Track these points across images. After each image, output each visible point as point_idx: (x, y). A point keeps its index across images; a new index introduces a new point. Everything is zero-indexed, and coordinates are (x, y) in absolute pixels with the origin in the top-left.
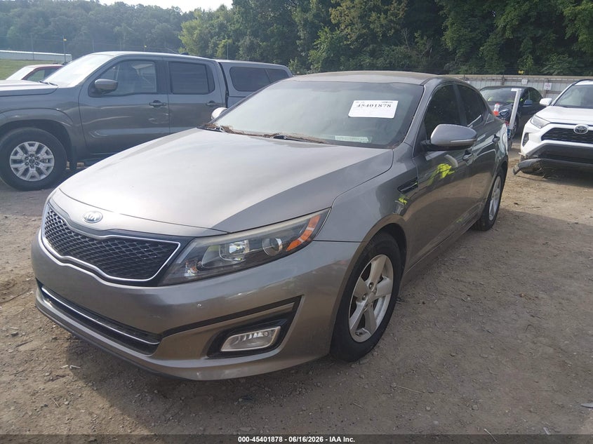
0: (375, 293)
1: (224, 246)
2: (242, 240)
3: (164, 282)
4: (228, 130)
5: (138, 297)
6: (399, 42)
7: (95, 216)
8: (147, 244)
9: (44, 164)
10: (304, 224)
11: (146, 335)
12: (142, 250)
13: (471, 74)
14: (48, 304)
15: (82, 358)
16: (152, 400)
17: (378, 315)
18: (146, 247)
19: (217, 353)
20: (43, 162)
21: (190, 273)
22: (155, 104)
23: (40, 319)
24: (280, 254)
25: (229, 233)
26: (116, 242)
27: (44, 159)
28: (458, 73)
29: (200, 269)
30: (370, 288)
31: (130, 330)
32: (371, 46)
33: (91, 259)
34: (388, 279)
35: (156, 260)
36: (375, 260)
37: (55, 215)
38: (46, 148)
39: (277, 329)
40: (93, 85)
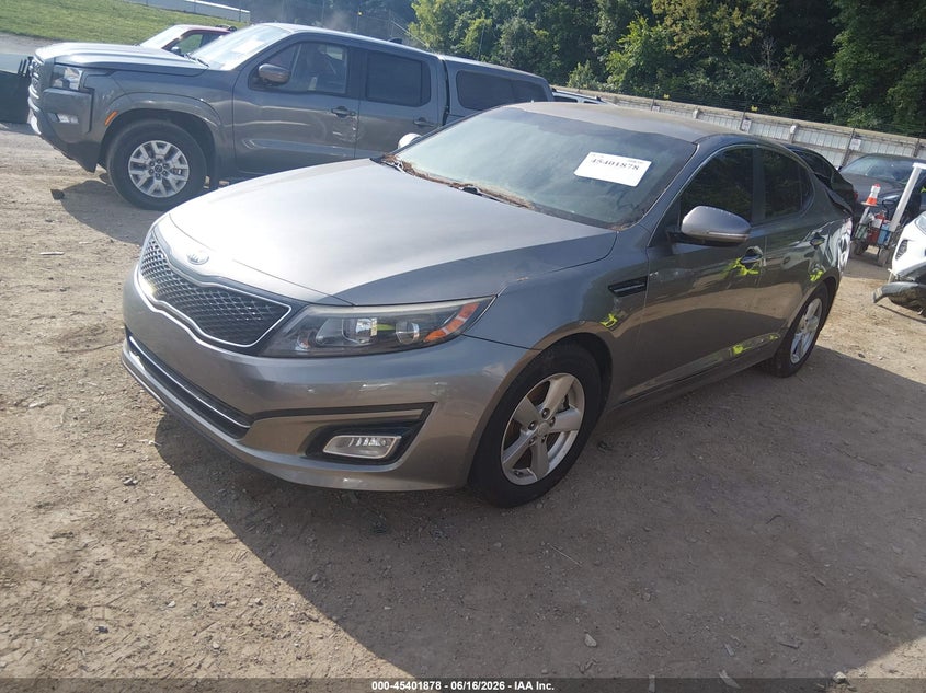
0: (551, 425)
1: (350, 321)
2: (369, 316)
3: (267, 352)
4: (408, 168)
5: (236, 367)
6: (757, 60)
7: (200, 257)
8: (253, 302)
9: (174, 176)
10: (453, 312)
11: (238, 415)
12: (246, 308)
13: (865, 128)
14: (136, 360)
15: (166, 435)
16: (237, 499)
17: (555, 455)
18: (252, 306)
19: (318, 453)
20: (174, 173)
21: (301, 347)
22: (339, 112)
23: (125, 380)
24: (415, 344)
25: (353, 306)
26: (219, 293)
27: (174, 169)
28: (845, 124)
29: (313, 344)
30: (544, 416)
31: (221, 405)
32: (710, 59)
33: (188, 309)
34: (577, 410)
35: (261, 324)
36: (556, 378)
37: (157, 247)
38: (179, 153)
39: (397, 438)
40: (255, 72)
